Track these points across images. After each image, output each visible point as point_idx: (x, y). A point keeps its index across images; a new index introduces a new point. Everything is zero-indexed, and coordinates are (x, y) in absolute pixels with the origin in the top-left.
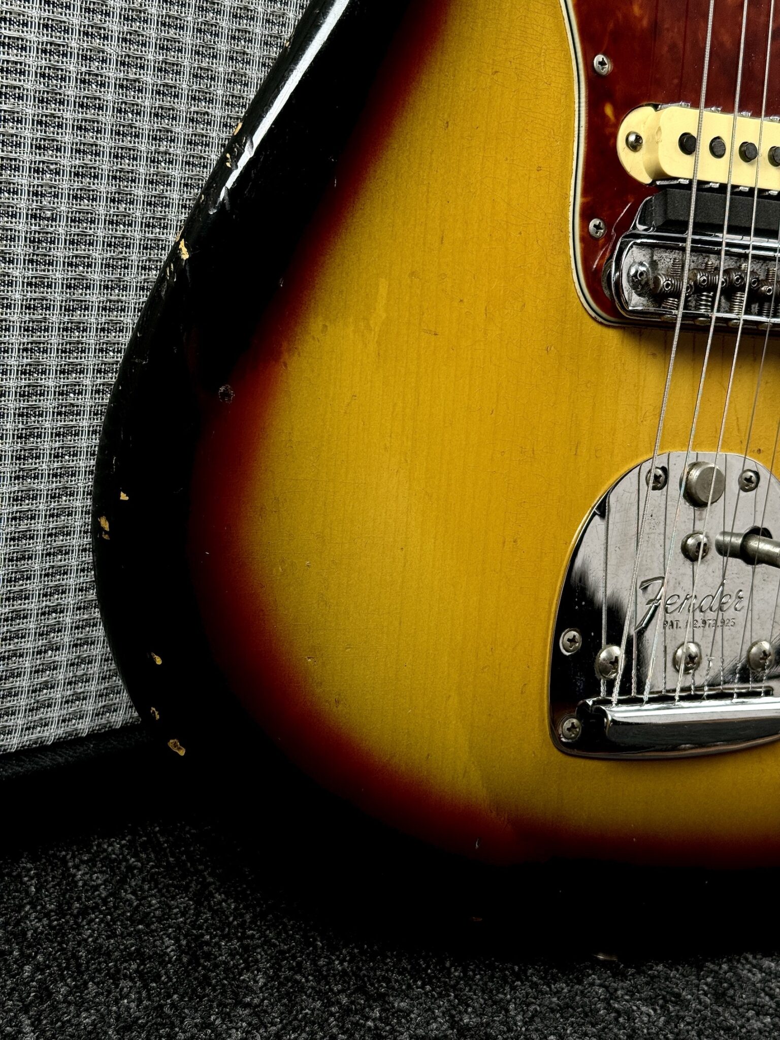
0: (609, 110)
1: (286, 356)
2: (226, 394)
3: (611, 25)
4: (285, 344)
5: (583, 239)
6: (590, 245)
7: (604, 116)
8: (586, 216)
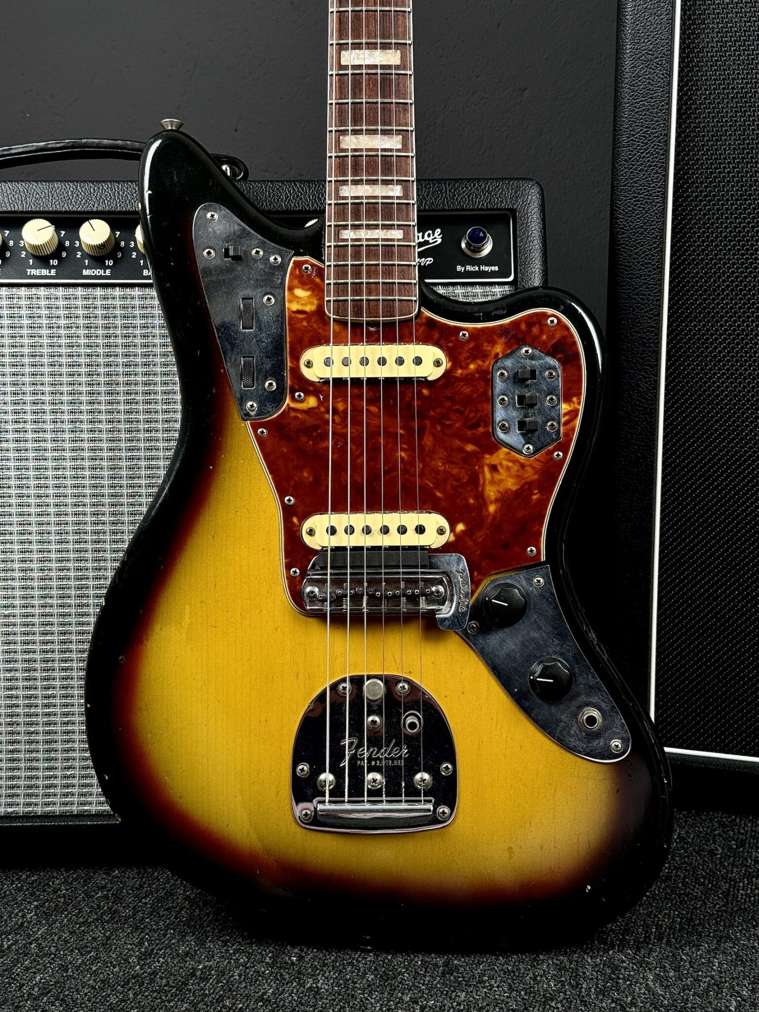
0: (295, 520)
1: (145, 642)
2: (122, 660)
3: (292, 483)
4: (144, 637)
5: (287, 578)
6: (291, 580)
7: (293, 523)
8: (288, 567)
